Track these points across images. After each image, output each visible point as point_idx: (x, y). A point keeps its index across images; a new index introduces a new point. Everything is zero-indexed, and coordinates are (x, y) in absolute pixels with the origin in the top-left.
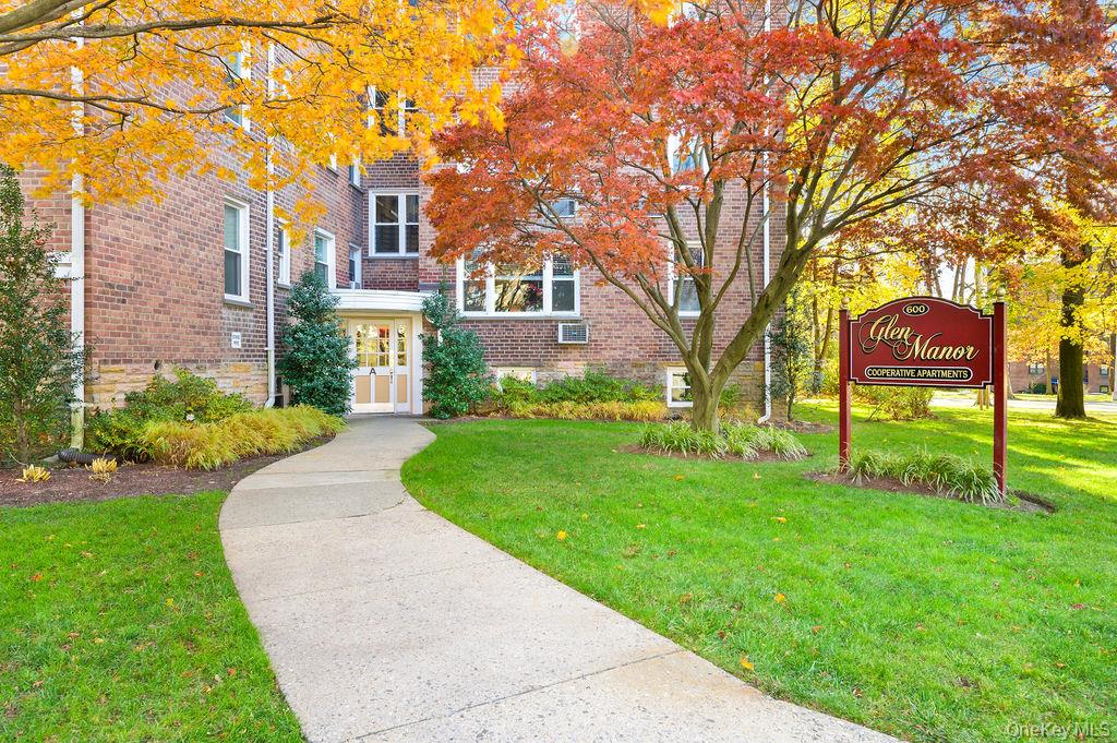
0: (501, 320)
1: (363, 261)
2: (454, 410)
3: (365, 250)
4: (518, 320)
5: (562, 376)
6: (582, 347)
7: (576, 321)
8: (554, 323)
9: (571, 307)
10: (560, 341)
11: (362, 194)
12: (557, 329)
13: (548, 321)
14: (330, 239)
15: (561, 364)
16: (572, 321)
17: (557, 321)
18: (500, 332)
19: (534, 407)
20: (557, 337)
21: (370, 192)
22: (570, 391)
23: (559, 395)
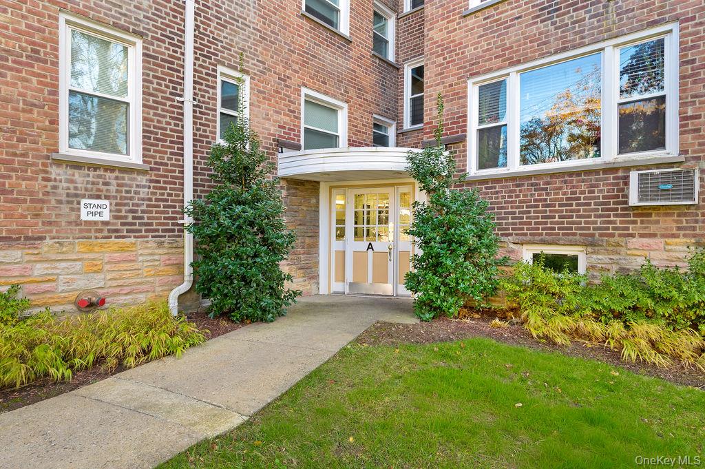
0: (527, 177)
1: (398, 135)
2: (439, 308)
3: (400, 125)
4: (554, 174)
5: (638, 262)
6: (683, 211)
7: (671, 165)
8: (620, 174)
9: (660, 143)
10: (634, 200)
11: (398, 69)
12: (627, 184)
13: (610, 169)
14: (342, 108)
15: (636, 242)
16: (658, 166)
17: (628, 169)
18: (527, 193)
19: (568, 322)
20: (626, 196)
21: (406, 66)
22: (652, 296)
23: (629, 303)
